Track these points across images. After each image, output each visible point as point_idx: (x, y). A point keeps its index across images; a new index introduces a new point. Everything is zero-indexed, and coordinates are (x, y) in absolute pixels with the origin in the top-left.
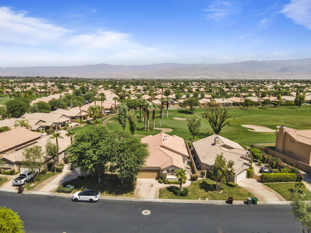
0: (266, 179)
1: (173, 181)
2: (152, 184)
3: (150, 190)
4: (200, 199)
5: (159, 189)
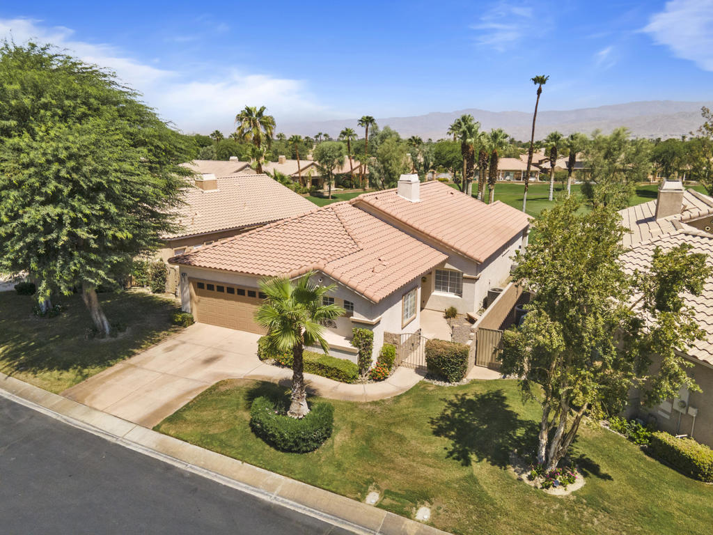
2: (221, 353)
3: (175, 376)
4: (373, 497)
5: (214, 383)
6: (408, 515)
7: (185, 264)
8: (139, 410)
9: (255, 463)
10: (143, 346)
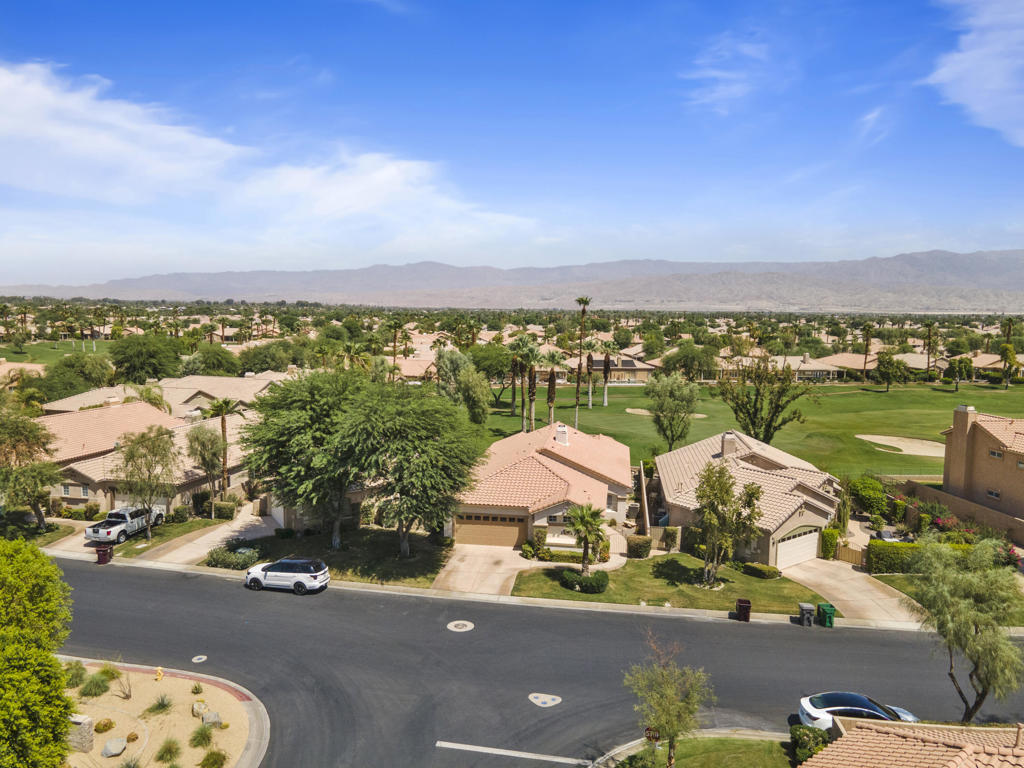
0: (882, 560)
1: (566, 551)
2: (499, 558)
3: (487, 573)
4: (643, 603)
5: (517, 573)
8: (490, 589)
10: (442, 561)
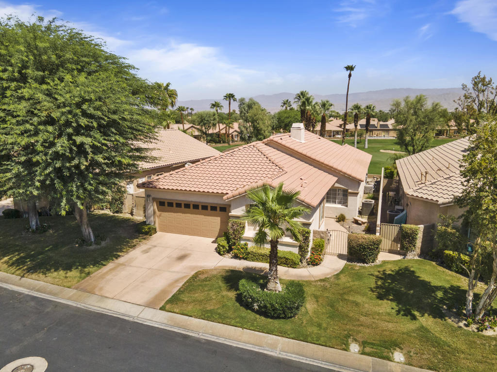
2: (189, 252)
3: (160, 270)
4: (355, 348)
5: (193, 273)
6: (389, 359)
7: (151, 187)
8: (143, 296)
9: (252, 328)
10: (124, 250)
